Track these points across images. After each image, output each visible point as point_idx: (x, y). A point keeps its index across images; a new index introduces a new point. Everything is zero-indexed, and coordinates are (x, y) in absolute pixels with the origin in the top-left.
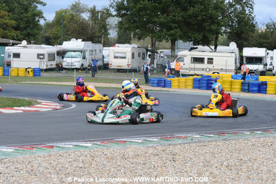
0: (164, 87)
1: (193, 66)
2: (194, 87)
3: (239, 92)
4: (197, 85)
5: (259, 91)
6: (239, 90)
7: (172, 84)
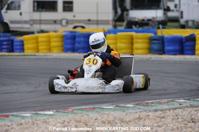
0: (12, 51)
1: (37, 16)
2: (66, 50)
3: (147, 54)
4: (69, 46)
5: (182, 52)
6: (146, 51)
7: (26, 46)
